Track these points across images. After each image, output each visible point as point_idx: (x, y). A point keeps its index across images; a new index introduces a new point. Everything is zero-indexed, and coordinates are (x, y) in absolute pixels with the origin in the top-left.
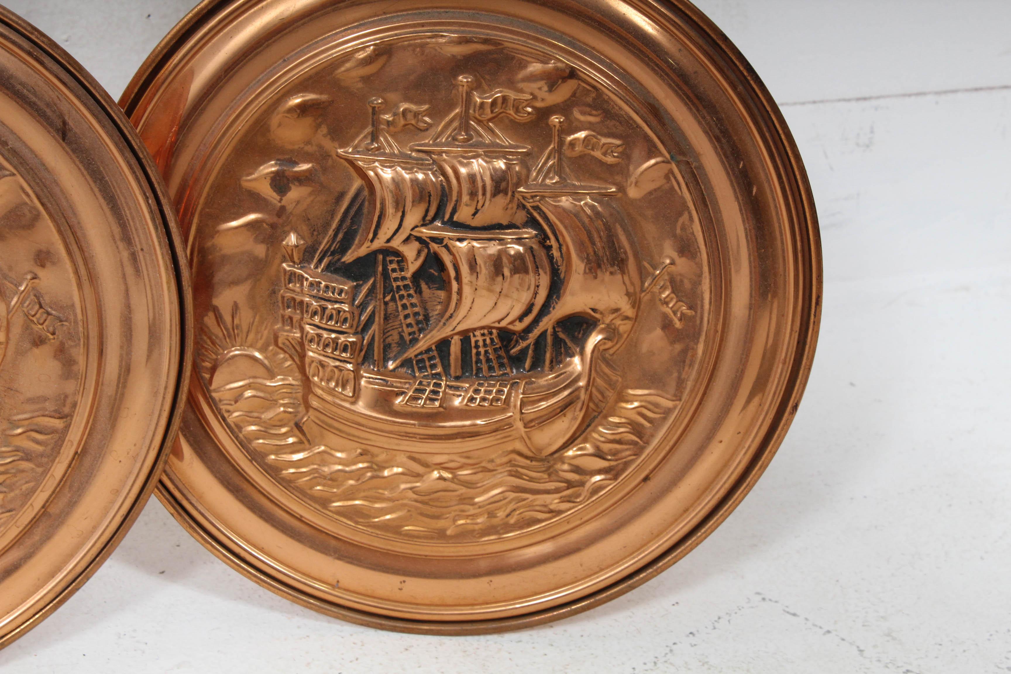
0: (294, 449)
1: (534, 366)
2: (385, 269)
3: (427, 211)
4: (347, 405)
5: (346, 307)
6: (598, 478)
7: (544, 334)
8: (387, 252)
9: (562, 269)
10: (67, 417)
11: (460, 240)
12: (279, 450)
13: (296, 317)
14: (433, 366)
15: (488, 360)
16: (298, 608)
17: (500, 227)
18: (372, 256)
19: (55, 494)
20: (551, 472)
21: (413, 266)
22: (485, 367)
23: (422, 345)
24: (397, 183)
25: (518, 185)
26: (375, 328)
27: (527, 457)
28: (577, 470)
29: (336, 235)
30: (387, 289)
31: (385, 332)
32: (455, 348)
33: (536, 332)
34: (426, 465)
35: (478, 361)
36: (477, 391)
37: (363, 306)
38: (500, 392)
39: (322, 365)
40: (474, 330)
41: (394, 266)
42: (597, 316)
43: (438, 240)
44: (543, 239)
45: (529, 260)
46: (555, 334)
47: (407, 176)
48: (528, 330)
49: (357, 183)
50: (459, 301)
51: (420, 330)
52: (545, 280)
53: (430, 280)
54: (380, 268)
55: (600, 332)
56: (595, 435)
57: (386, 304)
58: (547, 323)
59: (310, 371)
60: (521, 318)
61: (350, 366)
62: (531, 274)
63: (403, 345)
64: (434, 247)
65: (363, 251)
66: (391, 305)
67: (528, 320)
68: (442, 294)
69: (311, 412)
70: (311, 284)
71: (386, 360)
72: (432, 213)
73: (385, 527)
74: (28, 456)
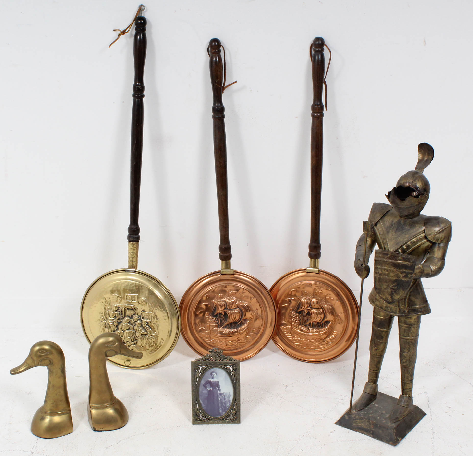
0: (290, 336)
1: (321, 327)
2: (303, 313)
3: (308, 306)
4: (297, 330)
5: (297, 317)
6: (331, 343)
7: (323, 323)
8: (303, 310)
9: (325, 315)
10: (260, 329)
11: (312, 310)
12: (288, 336)
13: (291, 318)
14: (308, 326)
15: (315, 326)
16: (291, 358)
17: (317, 308)
18: (301, 311)
19: (258, 338)
20: (324, 341)
21: (306, 312)
22: (315, 327)
23: (307, 323)
24: (304, 302)
25: (320, 303)
26: (301, 320)
27: (320, 339)
28: (327, 342)
29: (297, 308)
30: (303, 315)
31: (302, 321)
32: (311, 324)
33: (322, 323)
34: (307, 339)
35: (314, 326)
36: (314, 330)
37: (300, 317)
38: (317, 330)
39: (294, 325)
40: (314, 322)
41: (304, 312)
42: (330, 321)
43: (309, 309)
44: (323, 310)
45: (321, 313)
46: (324, 323)
47: (306, 301)
48: (321, 322)
49: (300, 301)
50: (312, 318)
51: (307, 321)
52: (323, 316)
53: (308, 315)
54: (302, 312)
55: (331, 323)
56: (330, 337)
57: (303, 317)
58: (323, 322)
59: (292, 325)
60: (320, 321)
61: (298, 325)
62: (321, 314)
63: (305, 323)
64: (309, 310)
65: (300, 310)
66: (303, 318)
67: (321, 321)
68: (310, 316)
69: (292, 331)
70: (293, 314)
71: (302, 325)
72: (309, 306)
73: (301, 347)
74: (255, 333)
